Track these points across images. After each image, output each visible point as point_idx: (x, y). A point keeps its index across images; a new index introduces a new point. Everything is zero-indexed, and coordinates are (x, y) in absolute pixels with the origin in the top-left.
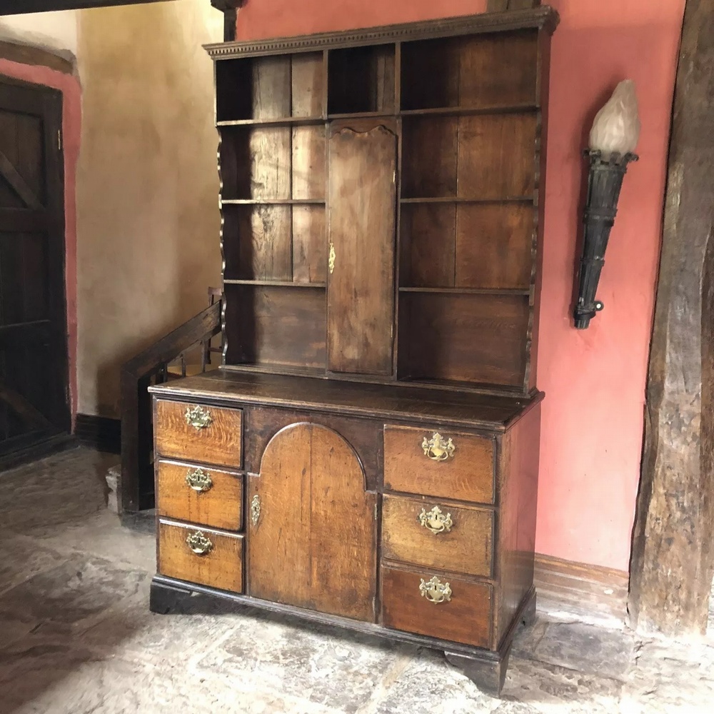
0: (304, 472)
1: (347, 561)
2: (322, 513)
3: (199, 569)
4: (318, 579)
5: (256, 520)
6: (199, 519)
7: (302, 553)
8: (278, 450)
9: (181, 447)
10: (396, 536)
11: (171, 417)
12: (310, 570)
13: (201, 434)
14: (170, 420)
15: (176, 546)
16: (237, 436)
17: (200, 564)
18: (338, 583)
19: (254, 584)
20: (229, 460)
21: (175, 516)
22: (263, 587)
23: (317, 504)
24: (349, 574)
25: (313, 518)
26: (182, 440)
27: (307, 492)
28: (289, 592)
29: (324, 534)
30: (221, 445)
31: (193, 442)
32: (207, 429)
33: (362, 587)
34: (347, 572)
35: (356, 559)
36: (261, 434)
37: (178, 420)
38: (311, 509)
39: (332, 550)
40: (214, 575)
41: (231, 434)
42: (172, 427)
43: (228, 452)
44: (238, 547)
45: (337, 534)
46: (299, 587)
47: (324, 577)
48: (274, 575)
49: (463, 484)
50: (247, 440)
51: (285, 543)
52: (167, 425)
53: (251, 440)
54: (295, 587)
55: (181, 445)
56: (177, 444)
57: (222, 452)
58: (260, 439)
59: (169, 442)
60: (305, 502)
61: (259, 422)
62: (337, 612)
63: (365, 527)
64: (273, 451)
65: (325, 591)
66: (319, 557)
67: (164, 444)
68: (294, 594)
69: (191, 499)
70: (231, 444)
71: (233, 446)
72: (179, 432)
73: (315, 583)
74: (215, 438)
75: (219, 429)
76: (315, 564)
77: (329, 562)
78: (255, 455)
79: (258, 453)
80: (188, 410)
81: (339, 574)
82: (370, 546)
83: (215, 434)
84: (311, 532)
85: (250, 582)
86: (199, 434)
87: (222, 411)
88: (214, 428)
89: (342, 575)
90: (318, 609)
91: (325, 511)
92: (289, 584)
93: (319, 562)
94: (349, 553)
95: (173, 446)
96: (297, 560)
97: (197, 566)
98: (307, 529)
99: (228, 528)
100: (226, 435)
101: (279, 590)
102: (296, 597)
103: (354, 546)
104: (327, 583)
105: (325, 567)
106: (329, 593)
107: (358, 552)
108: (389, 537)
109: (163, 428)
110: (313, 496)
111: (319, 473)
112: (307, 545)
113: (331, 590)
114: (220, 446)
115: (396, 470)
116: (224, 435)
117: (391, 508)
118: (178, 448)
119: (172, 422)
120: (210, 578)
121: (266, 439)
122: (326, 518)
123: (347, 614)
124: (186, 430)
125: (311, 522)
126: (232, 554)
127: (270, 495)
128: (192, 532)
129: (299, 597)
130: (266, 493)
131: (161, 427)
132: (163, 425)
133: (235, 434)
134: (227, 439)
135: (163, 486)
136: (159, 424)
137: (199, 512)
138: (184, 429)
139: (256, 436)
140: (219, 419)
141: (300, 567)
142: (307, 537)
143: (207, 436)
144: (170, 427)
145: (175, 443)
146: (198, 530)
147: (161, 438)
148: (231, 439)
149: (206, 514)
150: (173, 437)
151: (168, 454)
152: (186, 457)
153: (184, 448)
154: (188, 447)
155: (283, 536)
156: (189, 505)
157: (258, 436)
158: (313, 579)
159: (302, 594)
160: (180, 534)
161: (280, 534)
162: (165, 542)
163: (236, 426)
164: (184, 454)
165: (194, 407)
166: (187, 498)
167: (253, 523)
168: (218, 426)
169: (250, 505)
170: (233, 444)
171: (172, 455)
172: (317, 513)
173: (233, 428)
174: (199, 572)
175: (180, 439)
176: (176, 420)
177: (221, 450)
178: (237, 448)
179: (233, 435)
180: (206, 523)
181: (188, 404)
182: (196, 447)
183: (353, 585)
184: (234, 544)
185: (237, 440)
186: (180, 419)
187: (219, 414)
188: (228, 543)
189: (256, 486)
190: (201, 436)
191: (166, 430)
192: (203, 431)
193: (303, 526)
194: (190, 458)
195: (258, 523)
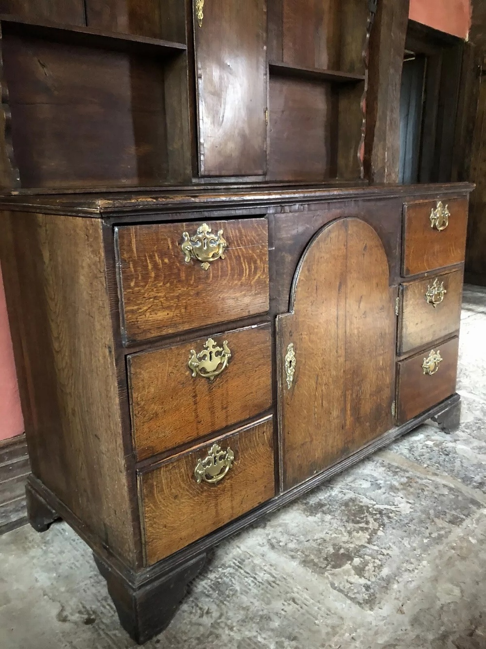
1: (374, 377)
2: (356, 332)
3: (216, 505)
4: (352, 415)
5: (291, 380)
6: (212, 424)
7: (338, 393)
8: (315, 267)
9: (177, 311)
11: (152, 257)
12: (344, 410)
13: (211, 275)
14: (150, 267)
15: (176, 497)
16: (264, 263)
17: (217, 497)
18: (367, 407)
19: (290, 472)
20: (253, 305)
21: (170, 445)
22: (300, 468)
23: (351, 323)
25: (347, 342)
26: (178, 297)
28: (325, 452)
31: (198, 294)
33: (384, 397)
34: (375, 389)
35: (381, 369)
36: (290, 249)
37: (166, 261)
38: (346, 332)
39: (364, 371)
41: (255, 262)
42: (157, 277)
43: (253, 292)
44: (267, 433)
46: (335, 438)
47: (356, 409)
48: (311, 441)
49: (451, 249)
50: (274, 266)
51: (322, 391)
52: (146, 277)
53: (278, 264)
54: (330, 442)
55: (177, 307)
56: (169, 308)
57: (245, 295)
58: (288, 258)
59: (153, 310)
60: (340, 326)
63: (389, 327)
64: (309, 270)
65: (357, 425)
66: (353, 387)
67: (141, 319)
68: (330, 451)
69: (198, 398)
70: (257, 277)
71: (259, 282)
72: (172, 283)
73: (349, 420)
74: (233, 276)
75: (238, 258)
76: (349, 398)
77: (360, 388)
78: (283, 285)
79: (287, 281)
80: (185, 234)
81: (368, 396)
83: (232, 269)
84: (345, 361)
85: (284, 472)
86: (207, 277)
87: (240, 225)
88: (230, 257)
89: (370, 395)
90: (351, 450)
91: (358, 328)
92: (326, 441)
93: (352, 394)
95: (161, 315)
96: (333, 406)
97: (213, 503)
98: (342, 360)
100: (249, 264)
101: (316, 457)
103: (381, 355)
104: (359, 414)
105: (357, 395)
106: (360, 423)
107: (383, 360)
109: (137, 285)
110: (347, 314)
111: (354, 282)
112: (342, 381)
113: (362, 418)
114: (241, 287)
115: (412, 252)
116: (245, 266)
117: (409, 296)
118: (171, 314)
119: (155, 266)
120: (232, 508)
121: (296, 256)
122: (359, 337)
123: (374, 435)
124: (183, 276)
125: (346, 349)
126: (262, 450)
127: (305, 336)
128: (203, 453)
129: (335, 449)
130: (301, 334)
131: (132, 284)
132: (137, 278)
133: (261, 260)
134: (250, 271)
135: (142, 403)
136: (127, 279)
137: (213, 413)
138: (178, 275)
139: (284, 256)
140: (237, 241)
141: (335, 413)
142: (342, 370)
143: (221, 276)
144: (152, 279)
145: (164, 308)
146: (211, 445)
147: (136, 307)
148: (256, 268)
149: (224, 411)
150: (160, 297)
151: (153, 335)
152: (187, 327)
153: (183, 311)
154: (189, 307)
155: (320, 384)
156: (196, 409)
157: (286, 255)
158: (347, 418)
159: (338, 445)
160: (183, 470)
161: (317, 383)
162: (155, 503)
163: (262, 246)
164: (184, 323)
165: (195, 227)
166: (191, 401)
167: (287, 386)
168: (236, 254)
169: (283, 362)
170: (259, 277)
171: (159, 334)
172: (351, 335)
173: (258, 251)
174: (217, 511)
175: (172, 298)
176: (163, 261)
177: (243, 293)
178: (265, 282)
179: (258, 262)
180: (224, 425)
181: (184, 224)
182: (204, 302)
183: (379, 401)
184: (264, 432)
185: (264, 268)
186: (170, 258)
187: (237, 231)
188: (256, 436)
189: (290, 329)
190: (211, 279)
191: (144, 286)
192: (213, 270)
193: (339, 359)
194: (195, 325)
195: (294, 383)
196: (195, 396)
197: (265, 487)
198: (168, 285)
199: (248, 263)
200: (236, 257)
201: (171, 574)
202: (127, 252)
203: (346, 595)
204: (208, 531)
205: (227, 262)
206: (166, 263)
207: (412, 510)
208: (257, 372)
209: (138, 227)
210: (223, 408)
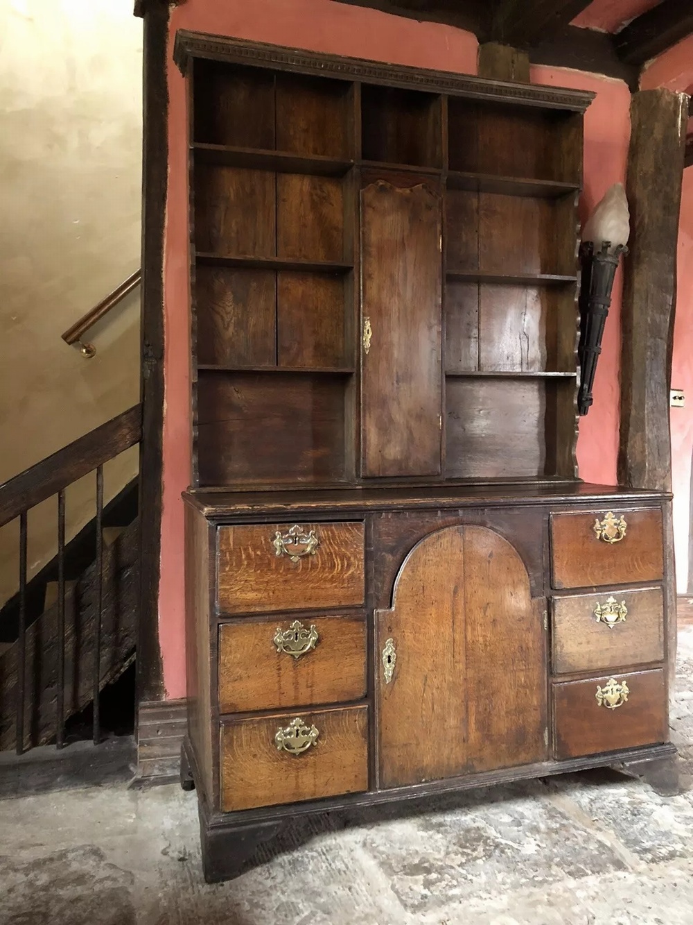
0: (455, 592)
1: (512, 694)
2: (481, 639)
3: (297, 777)
4: (478, 729)
5: (390, 675)
6: (296, 698)
7: (456, 701)
8: (421, 569)
9: (266, 594)
10: (570, 642)
11: (246, 549)
12: (466, 721)
13: (301, 566)
14: (244, 556)
15: (255, 756)
16: (359, 560)
17: (297, 769)
18: (502, 725)
19: (388, 770)
20: (345, 597)
21: (253, 707)
22: (402, 769)
23: (473, 629)
24: (516, 709)
25: (469, 649)
26: (267, 582)
27: (460, 617)
28: (438, 762)
29: (483, 666)
30: (332, 577)
31: (286, 581)
32: (310, 558)
33: (530, 720)
34: (514, 707)
35: (524, 687)
36: (392, 551)
37: (259, 553)
38: (466, 638)
39: (495, 684)
40: (321, 780)
41: (349, 559)
42: (248, 565)
43: (346, 585)
44: (360, 722)
45: (500, 662)
46: (452, 749)
47: (485, 726)
48: (418, 745)
49: (636, 563)
50: (372, 565)
51: (433, 694)
52: (239, 564)
53: (376, 562)
54: (446, 752)
55: (266, 590)
56: (258, 590)
57: (336, 587)
58: (389, 558)
59: (242, 590)
60: (458, 630)
61: (388, 534)
62: (501, 764)
63: (533, 642)
64: (412, 571)
65: (487, 743)
66: (478, 698)
67: (233, 596)
68: (446, 762)
69: (282, 672)
70: (350, 572)
71: (352, 577)
72: (262, 571)
73: (474, 735)
74: (324, 569)
75: (330, 554)
76: (473, 709)
77: (491, 702)
78: (383, 582)
79: (388, 579)
80: (278, 533)
81: (503, 713)
82: (540, 664)
83: (323, 563)
84: (466, 669)
85: (381, 769)
86: (296, 568)
87: (333, 527)
88: (321, 554)
89: (507, 712)
90: (478, 770)
91: (484, 636)
92: (439, 749)
93: (477, 707)
94: (514, 680)
95: (251, 596)
96: (449, 713)
97: (294, 774)
98: (461, 666)
99: (346, 699)
100: (342, 560)
101: (425, 764)
102: (448, 765)
103: (522, 670)
104: (488, 731)
105: (486, 709)
106: (492, 742)
107: (527, 677)
108: (562, 647)
109: (231, 570)
110: (468, 620)
111: (476, 587)
112: (462, 689)
113: (495, 737)
114: (332, 580)
115: (567, 563)
116: (338, 561)
117: (564, 611)
118: (260, 595)
119: (248, 556)
120: (315, 786)
121: (399, 556)
122: (486, 645)
123: (515, 762)
124: (273, 566)
125: (466, 656)
126: (352, 737)
127: (409, 634)
128: (285, 723)
129: (453, 763)
130: (404, 632)
131: (227, 569)
132: (232, 565)
133: (355, 557)
134: (342, 566)
135: (229, 665)
136: (224, 564)
137: (296, 688)
138: (269, 564)
139: (384, 555)
140: (329, 540)
141: (452, 722)
142: (462, 678)
143: (311, 569)
144: (245, 567)
145: (253, 590)
146: (295, 718)
147: (228, 587)
148: (349, 566)
149: (309, 689)
150: (251, 581)
151: (241, 611)
152: (273, 608)
153: (271, 594)
154: (277, 592)
155: (429, 686)
156: (279, 681)
157: (386, 555)
158: (471, 731)
159: (456, 758)
160: (263, 733)
161: (425, 684)
162: (233, 755)
163: (357, 546)
164: (271, 604)
165: (287, 528)
166: (275, 672)
167: (385, 680)
168: (328, 551)
169: (380, 655)
170: (353, 573)
171: (247, 611)
172: (473, 642)
173: (352, 550)
174: (297, 783)
175: (262, 583)
176: (255, 553)
177: (334, 584)
178: (359, 577)
179: (352, 559)
180: (309, 702)
181: (277, 525)
182: (292, 589)
183: (521, 721)
184: (355, 721)
185: (358, 566)
186: (262, 550)
187: (330, 533)
188: (345, 722)
189: (389, 625)
190: (299, 571)
191: (237, 572)
192: (303, 563)
193: (456, 664)
194: (282, 607)
195: (394, 678)
196: (279, 669)
197: (356, 776)
198: (259, 572)
199: (340, 560)
200: (328, 554)
201: (244, 827)
202: (226, 545)
203: (399, 897)
204: (287, 800)
205: (318, 558)
206: (258, 555)
207: (536, 852)
208: (348, 659)
209: (236, 526)
210: (307, 687)
